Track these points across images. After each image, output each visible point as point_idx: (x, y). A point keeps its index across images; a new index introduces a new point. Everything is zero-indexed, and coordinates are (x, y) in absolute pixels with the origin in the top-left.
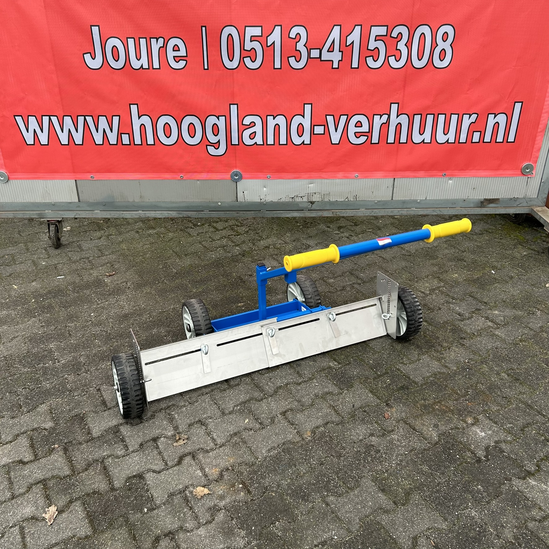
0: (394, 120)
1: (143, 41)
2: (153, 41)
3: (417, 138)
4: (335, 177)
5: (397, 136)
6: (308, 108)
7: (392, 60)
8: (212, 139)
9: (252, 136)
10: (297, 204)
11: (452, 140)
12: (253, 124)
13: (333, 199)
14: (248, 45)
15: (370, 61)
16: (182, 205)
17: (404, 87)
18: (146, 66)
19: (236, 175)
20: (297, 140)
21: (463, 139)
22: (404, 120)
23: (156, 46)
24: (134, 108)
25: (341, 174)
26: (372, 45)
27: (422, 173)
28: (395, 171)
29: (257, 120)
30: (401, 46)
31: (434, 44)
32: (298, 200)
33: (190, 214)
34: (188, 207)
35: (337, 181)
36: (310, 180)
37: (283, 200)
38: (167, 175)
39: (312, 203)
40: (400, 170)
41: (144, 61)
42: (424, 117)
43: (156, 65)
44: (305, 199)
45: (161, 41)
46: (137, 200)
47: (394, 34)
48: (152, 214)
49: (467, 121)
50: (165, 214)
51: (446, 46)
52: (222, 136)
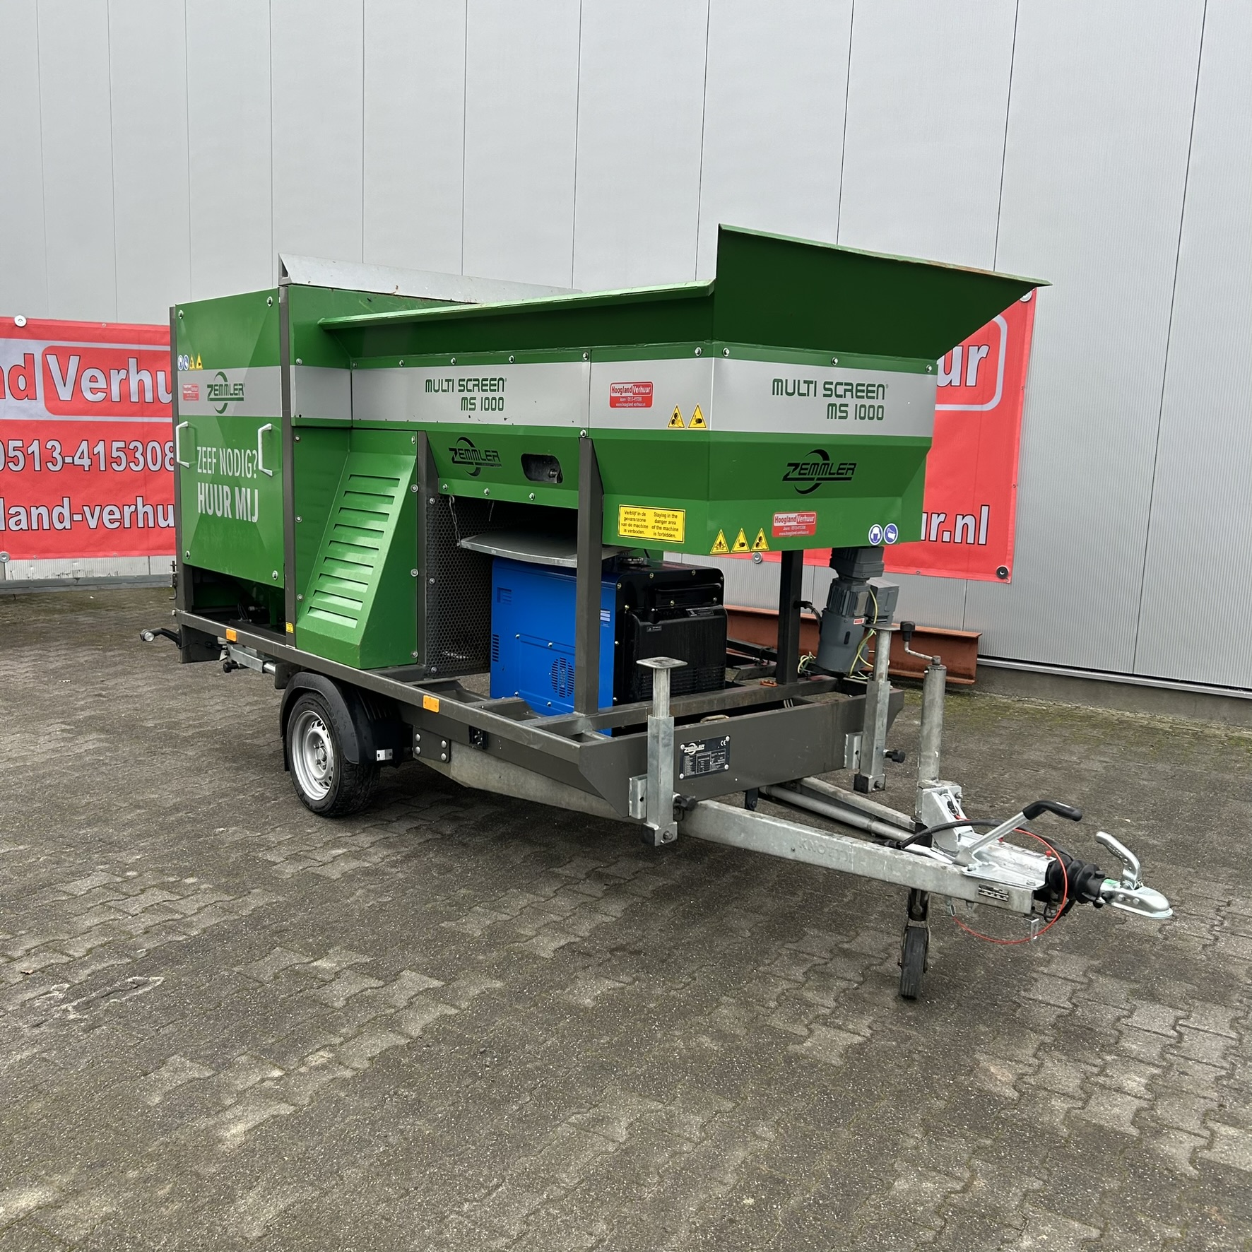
0: (141, 510)
4: (97, 557)
5: (146, 522)
6: (66, 501)
9: (18, 523)
12: (18, 513)
13: (96, 575)
14: (11, 454)
17: (145, 484)
20: (59, 526)
22: (149, 509)
25: (101, 553)
29: (22, 510)
32: (66, 577)
35: (99, 559)
36: (73, 560)
37: (50, 577)
39: (78, 579)
40: (153, 549)
42: (165, 507)
44: (71, 576)
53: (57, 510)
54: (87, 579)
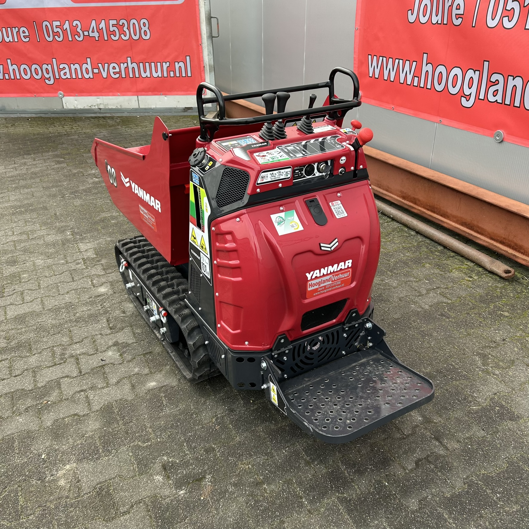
1: (9, 29)
2: (13, 29)
3: (144, 75)
6: (88, 60)
7: (122, 36)
8: (47, 76)
10: (93, 110)
11: (160, 76)
15: (112, 36)
16: (37, 110)
18: (11, 41)
19: (61, 94)
20: (87, 76)
21: (165, 75)
23: (15, 31)
24: (9, 61)
25: (111, 94)
26: (112, 29)
27: (150, 93)
28: (137, 92)
30: (125, 29)
31: (140, 29)
33: (42, 115)
34: (40, 111)
38: (28, 95)
41: (11, 38)
43: (16, 40)
45: (17, 28)
46: (16, 108)
47: (121, 24)
48: (23, 115)
49: (165, 66)
50: (30, 115)
51: (146, 29)
52: (51, 74)
53: (85, 66)
54: (105, 109)
